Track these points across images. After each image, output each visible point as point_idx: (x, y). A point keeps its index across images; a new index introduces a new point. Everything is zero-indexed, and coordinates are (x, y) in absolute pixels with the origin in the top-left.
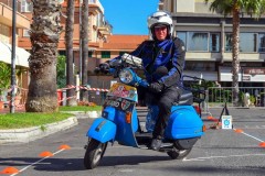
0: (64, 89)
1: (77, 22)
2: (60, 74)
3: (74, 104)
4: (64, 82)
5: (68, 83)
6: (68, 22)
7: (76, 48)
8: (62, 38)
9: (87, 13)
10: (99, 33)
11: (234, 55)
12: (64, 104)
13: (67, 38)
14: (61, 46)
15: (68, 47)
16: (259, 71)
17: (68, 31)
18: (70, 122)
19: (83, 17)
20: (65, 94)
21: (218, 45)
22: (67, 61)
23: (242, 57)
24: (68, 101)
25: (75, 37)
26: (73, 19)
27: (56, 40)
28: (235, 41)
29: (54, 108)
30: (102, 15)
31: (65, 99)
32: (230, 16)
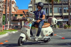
0: (5, 25)
1: (8, 6)
2: (3, 21)
3: (7, 29)
4: (5, 23)
5: (6, 23)
6: (6, 6)
7: (8, 13)
8: (4, 10)
9: (11, 3)
10: (15, 9)
11: (52, 14)
12: (5, 29)
13: (6, 11)
14: (4, 13)
15: (6, 13)
16: (60, 18)
17: (6, 9)
18: (6, 35)
19: (10, 5)
20: (5, 27)
21: (48, 11)
22: (6, 17)
23: (55, 14)
24: (6, 29)
25: (8, 10)
26: (7, 5)
27: (3, 11)
28: (52, 10)
29: (2, 31)
30: (16, 4)
31: (5, 28)
32: (51, 3)
